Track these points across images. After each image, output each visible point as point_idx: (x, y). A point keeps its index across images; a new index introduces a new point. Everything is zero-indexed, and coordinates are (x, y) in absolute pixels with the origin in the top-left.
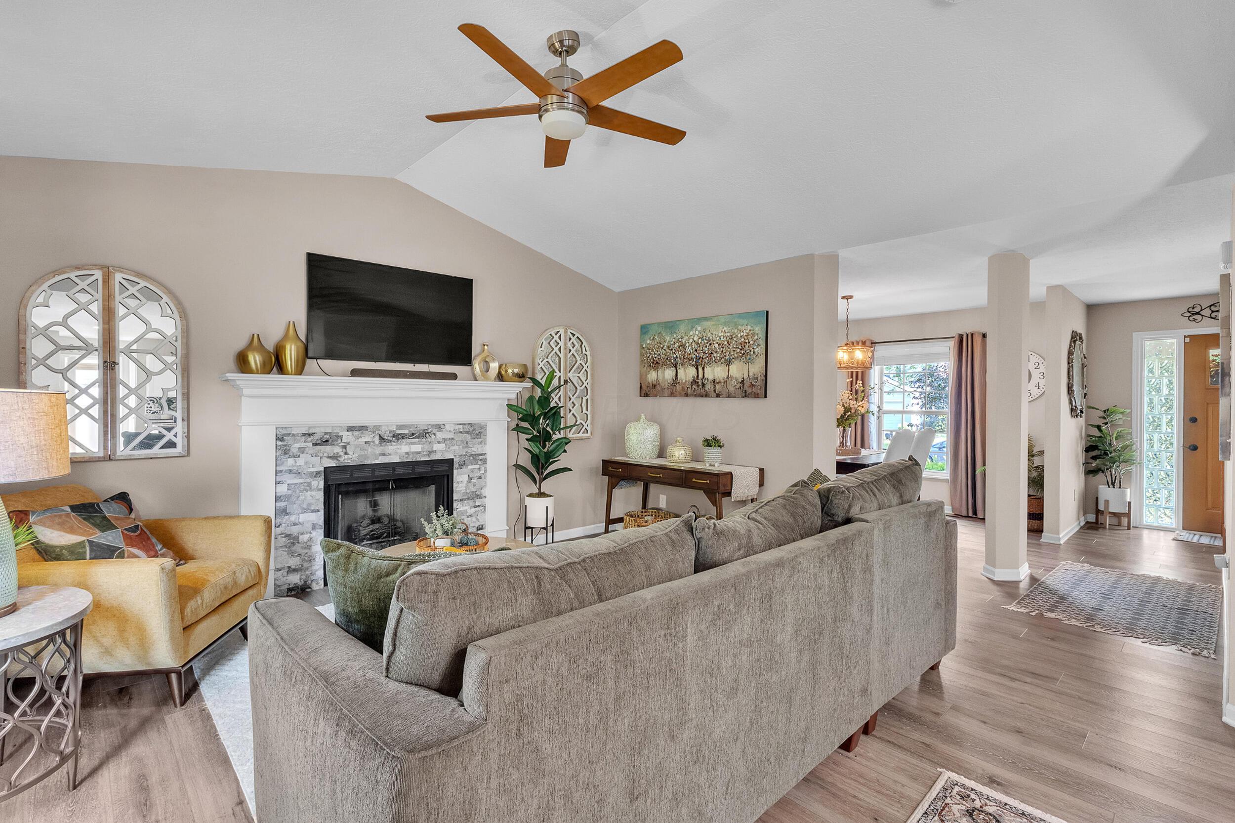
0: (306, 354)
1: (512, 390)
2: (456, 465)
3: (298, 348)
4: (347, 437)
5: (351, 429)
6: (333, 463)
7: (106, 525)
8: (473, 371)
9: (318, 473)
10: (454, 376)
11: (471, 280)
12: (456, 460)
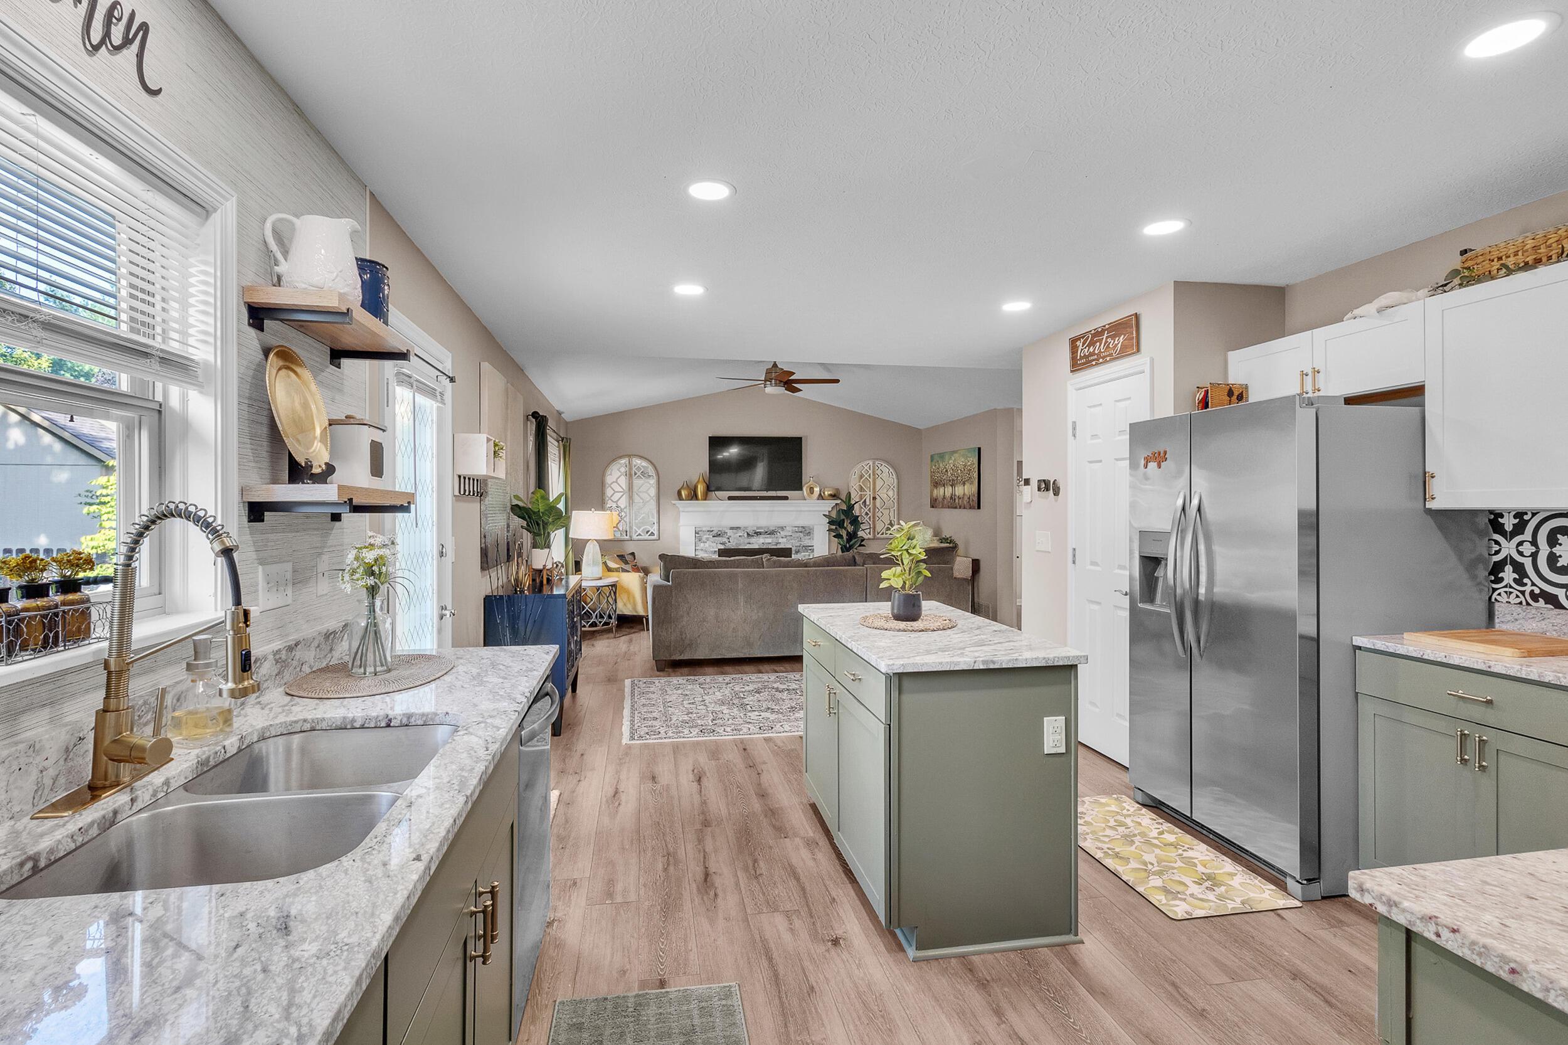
0: (708, 489)
1: (828, 506)
2: (793, 552)
3: (702, 487)
4: (730, 533)
5: (732, 528)
6: (722, 547)
7: (626, 563)
8: (803, 494)
9: (715, 551)
10: (786, 498)
11: (801, 438)
12: (793, 549)
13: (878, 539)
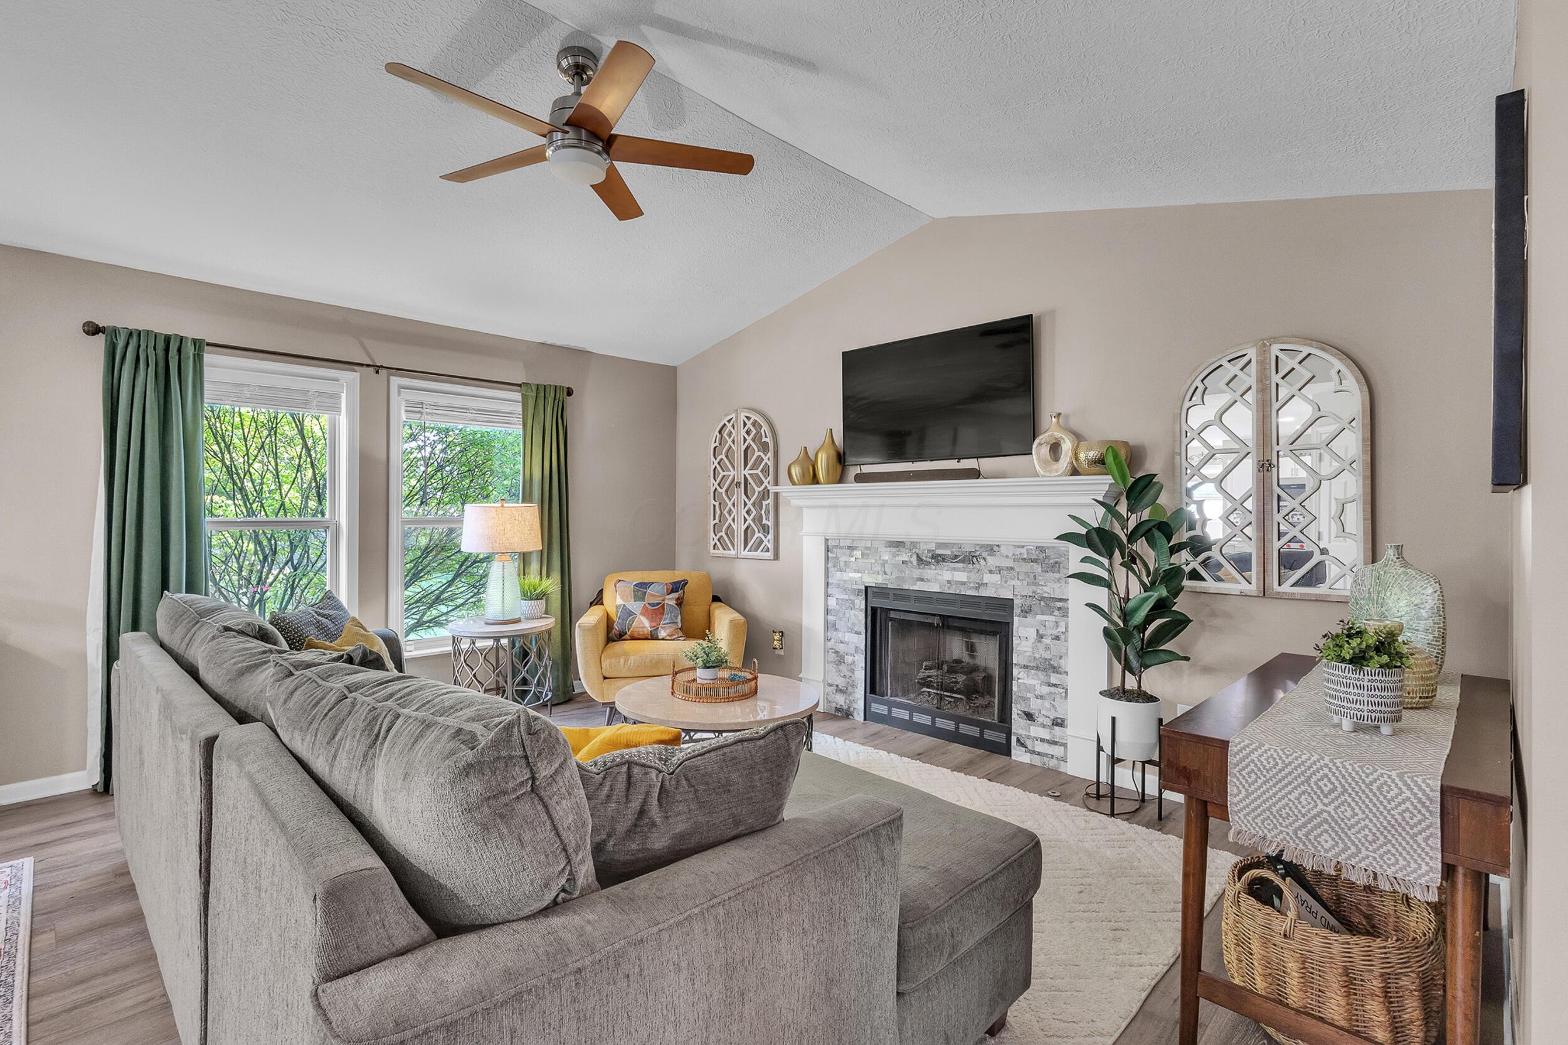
2: (1017, 611)
5: (888, 543)
6: (873, 582)
8: (1035, 463)
9: (860, 591)
12: (1018, 602)
13: (1281, 597)
